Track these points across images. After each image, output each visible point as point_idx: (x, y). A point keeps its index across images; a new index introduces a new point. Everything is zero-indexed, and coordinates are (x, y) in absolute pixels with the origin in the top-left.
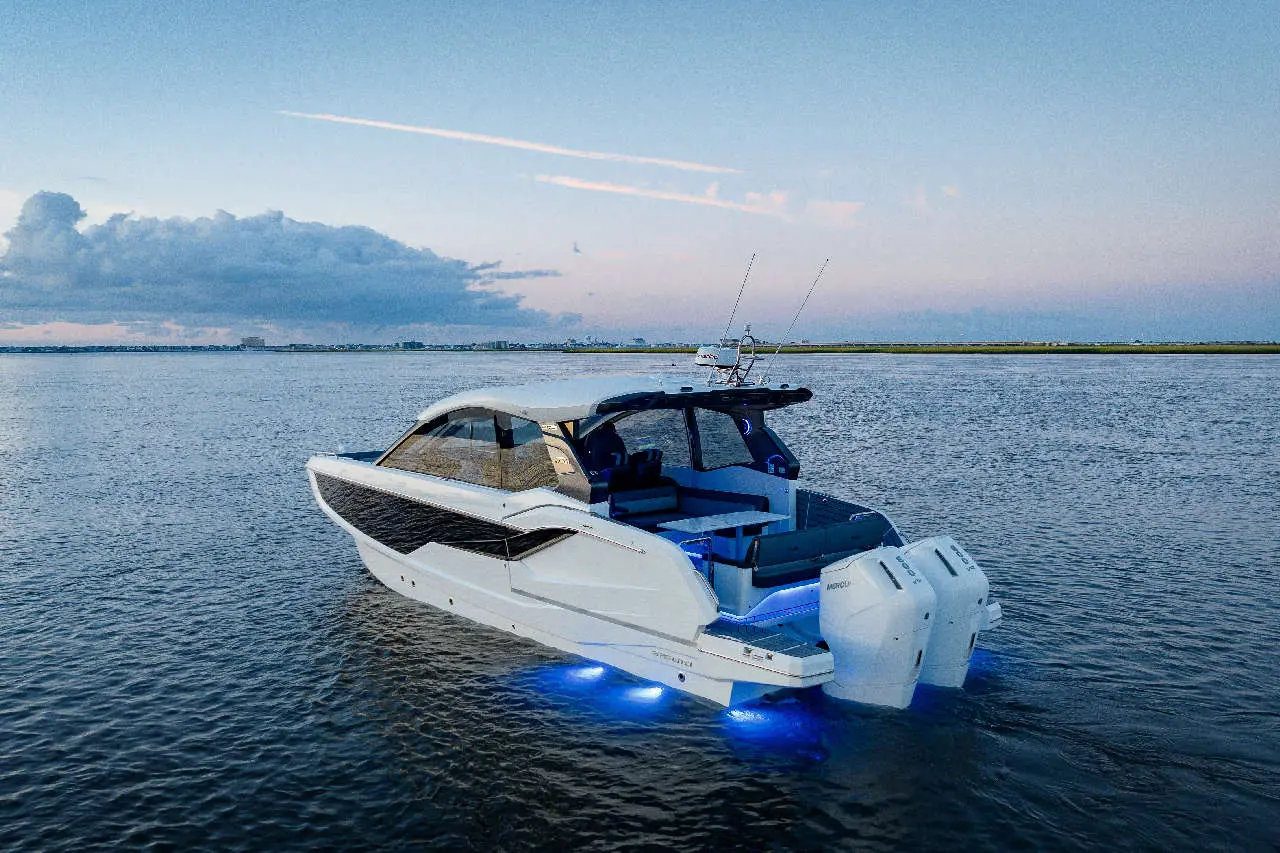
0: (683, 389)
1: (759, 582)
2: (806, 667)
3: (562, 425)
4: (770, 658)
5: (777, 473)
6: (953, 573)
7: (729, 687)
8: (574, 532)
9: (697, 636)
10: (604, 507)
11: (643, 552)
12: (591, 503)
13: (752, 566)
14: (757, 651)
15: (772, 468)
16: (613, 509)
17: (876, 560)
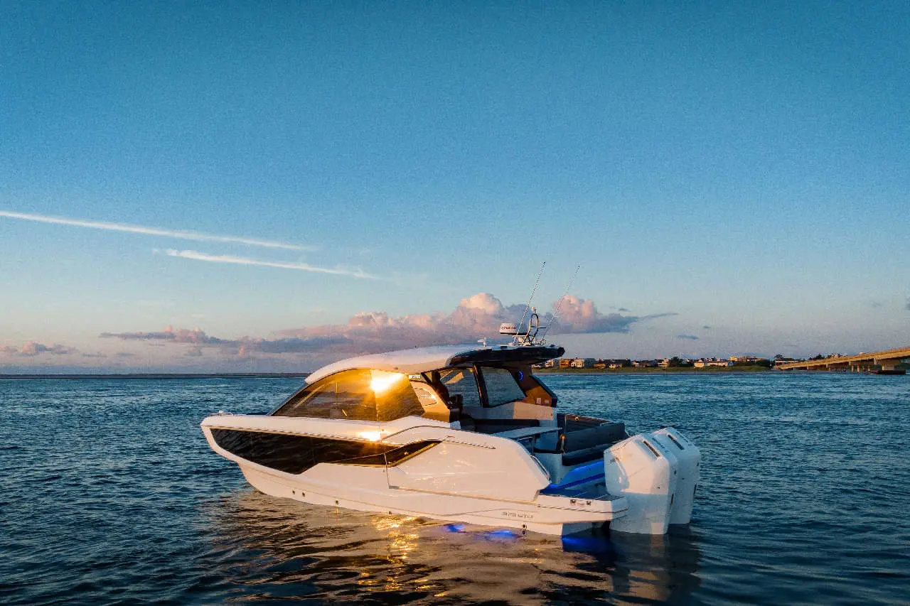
0: (502, 347)
1: (566, 462)
2: (614, 507)
3: (423, 374)
4: (589, 504)
5: (543, 404)
6: (681, 448)
7: (560, 527)
8: (439, 442)
9: (536, 497)
10: (457, 423)
11: (494, 448)
12: (451, 421)
13: (562, 452)
14: (579, 500)
15: (539, 400)
16: (462, 425)
17: (640, 441)
